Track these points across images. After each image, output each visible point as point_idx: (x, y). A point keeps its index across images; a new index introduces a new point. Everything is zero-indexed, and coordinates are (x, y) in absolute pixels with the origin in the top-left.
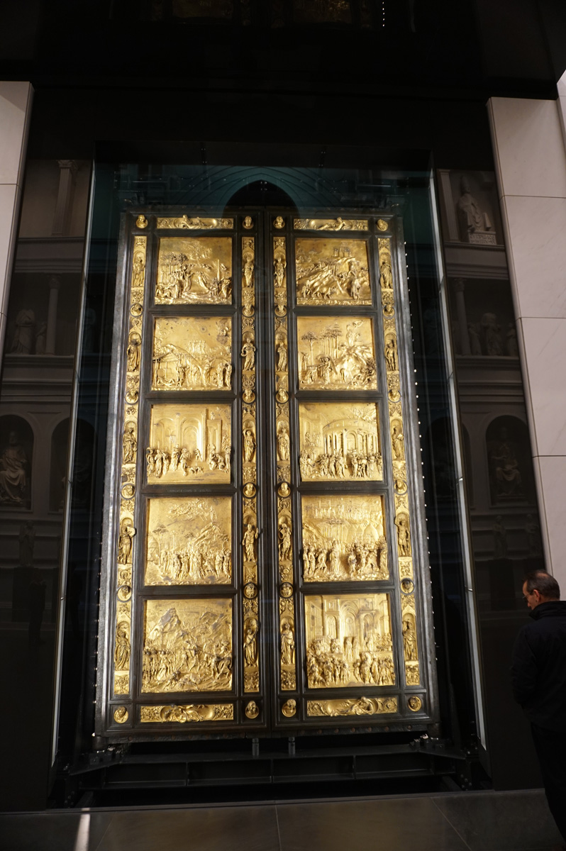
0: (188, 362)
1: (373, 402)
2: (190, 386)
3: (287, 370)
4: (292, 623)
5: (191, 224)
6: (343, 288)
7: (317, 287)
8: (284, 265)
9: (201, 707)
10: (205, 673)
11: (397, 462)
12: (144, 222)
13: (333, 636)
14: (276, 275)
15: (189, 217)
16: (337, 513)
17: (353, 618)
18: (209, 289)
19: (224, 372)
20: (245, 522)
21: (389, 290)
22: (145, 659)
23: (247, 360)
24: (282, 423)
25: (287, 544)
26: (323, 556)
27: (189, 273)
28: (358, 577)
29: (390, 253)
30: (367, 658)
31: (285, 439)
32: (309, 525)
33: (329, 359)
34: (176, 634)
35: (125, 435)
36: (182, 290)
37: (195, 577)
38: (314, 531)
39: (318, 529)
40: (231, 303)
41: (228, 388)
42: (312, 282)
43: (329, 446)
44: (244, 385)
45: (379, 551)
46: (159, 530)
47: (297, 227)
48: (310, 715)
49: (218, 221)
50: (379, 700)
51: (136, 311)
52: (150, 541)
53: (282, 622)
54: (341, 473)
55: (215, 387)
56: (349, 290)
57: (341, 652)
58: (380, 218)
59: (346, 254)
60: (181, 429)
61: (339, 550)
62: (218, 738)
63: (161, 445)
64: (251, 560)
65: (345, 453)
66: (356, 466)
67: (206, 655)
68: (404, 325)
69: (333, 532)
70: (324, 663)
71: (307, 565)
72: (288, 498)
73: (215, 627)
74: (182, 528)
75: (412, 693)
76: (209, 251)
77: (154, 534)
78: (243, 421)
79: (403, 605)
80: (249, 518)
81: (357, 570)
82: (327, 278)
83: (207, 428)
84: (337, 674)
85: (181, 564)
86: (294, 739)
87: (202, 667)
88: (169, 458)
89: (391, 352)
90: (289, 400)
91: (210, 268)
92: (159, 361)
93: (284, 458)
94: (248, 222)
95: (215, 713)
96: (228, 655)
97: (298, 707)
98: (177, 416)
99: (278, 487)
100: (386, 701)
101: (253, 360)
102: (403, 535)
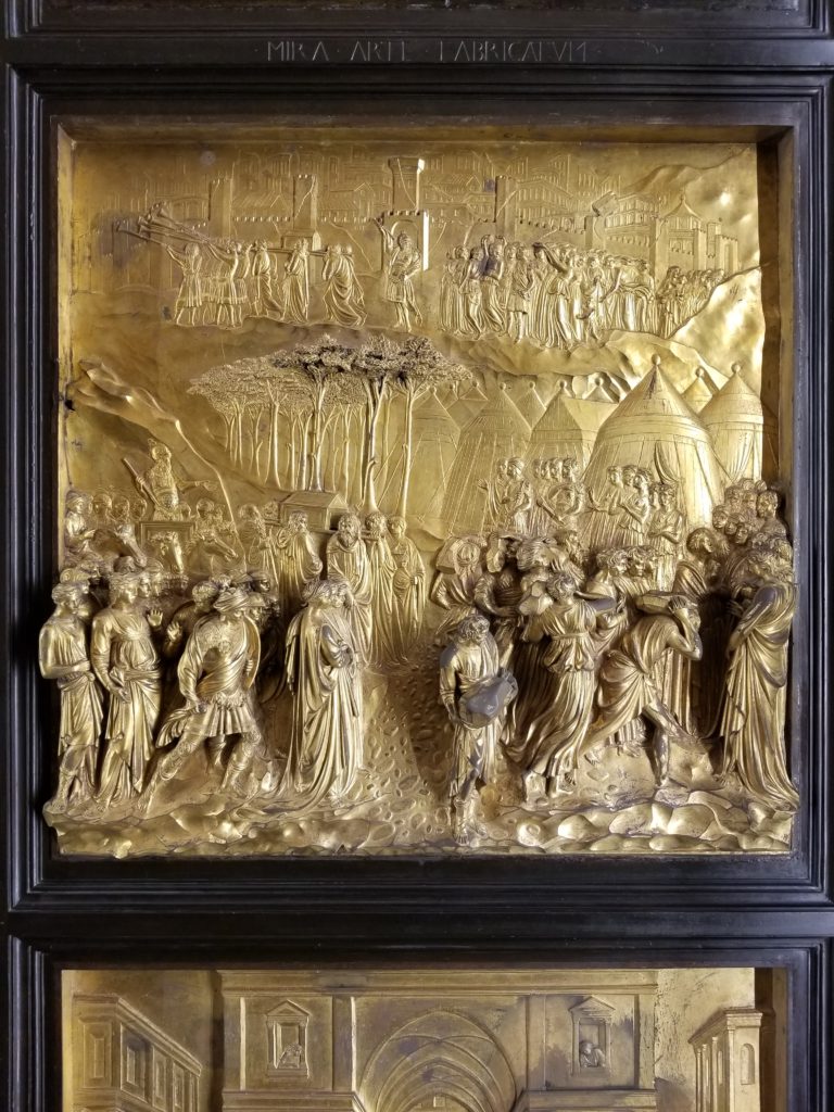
28: (525, 830)
38: (172, 430)
61: (368, 596)
69: (335, 442)
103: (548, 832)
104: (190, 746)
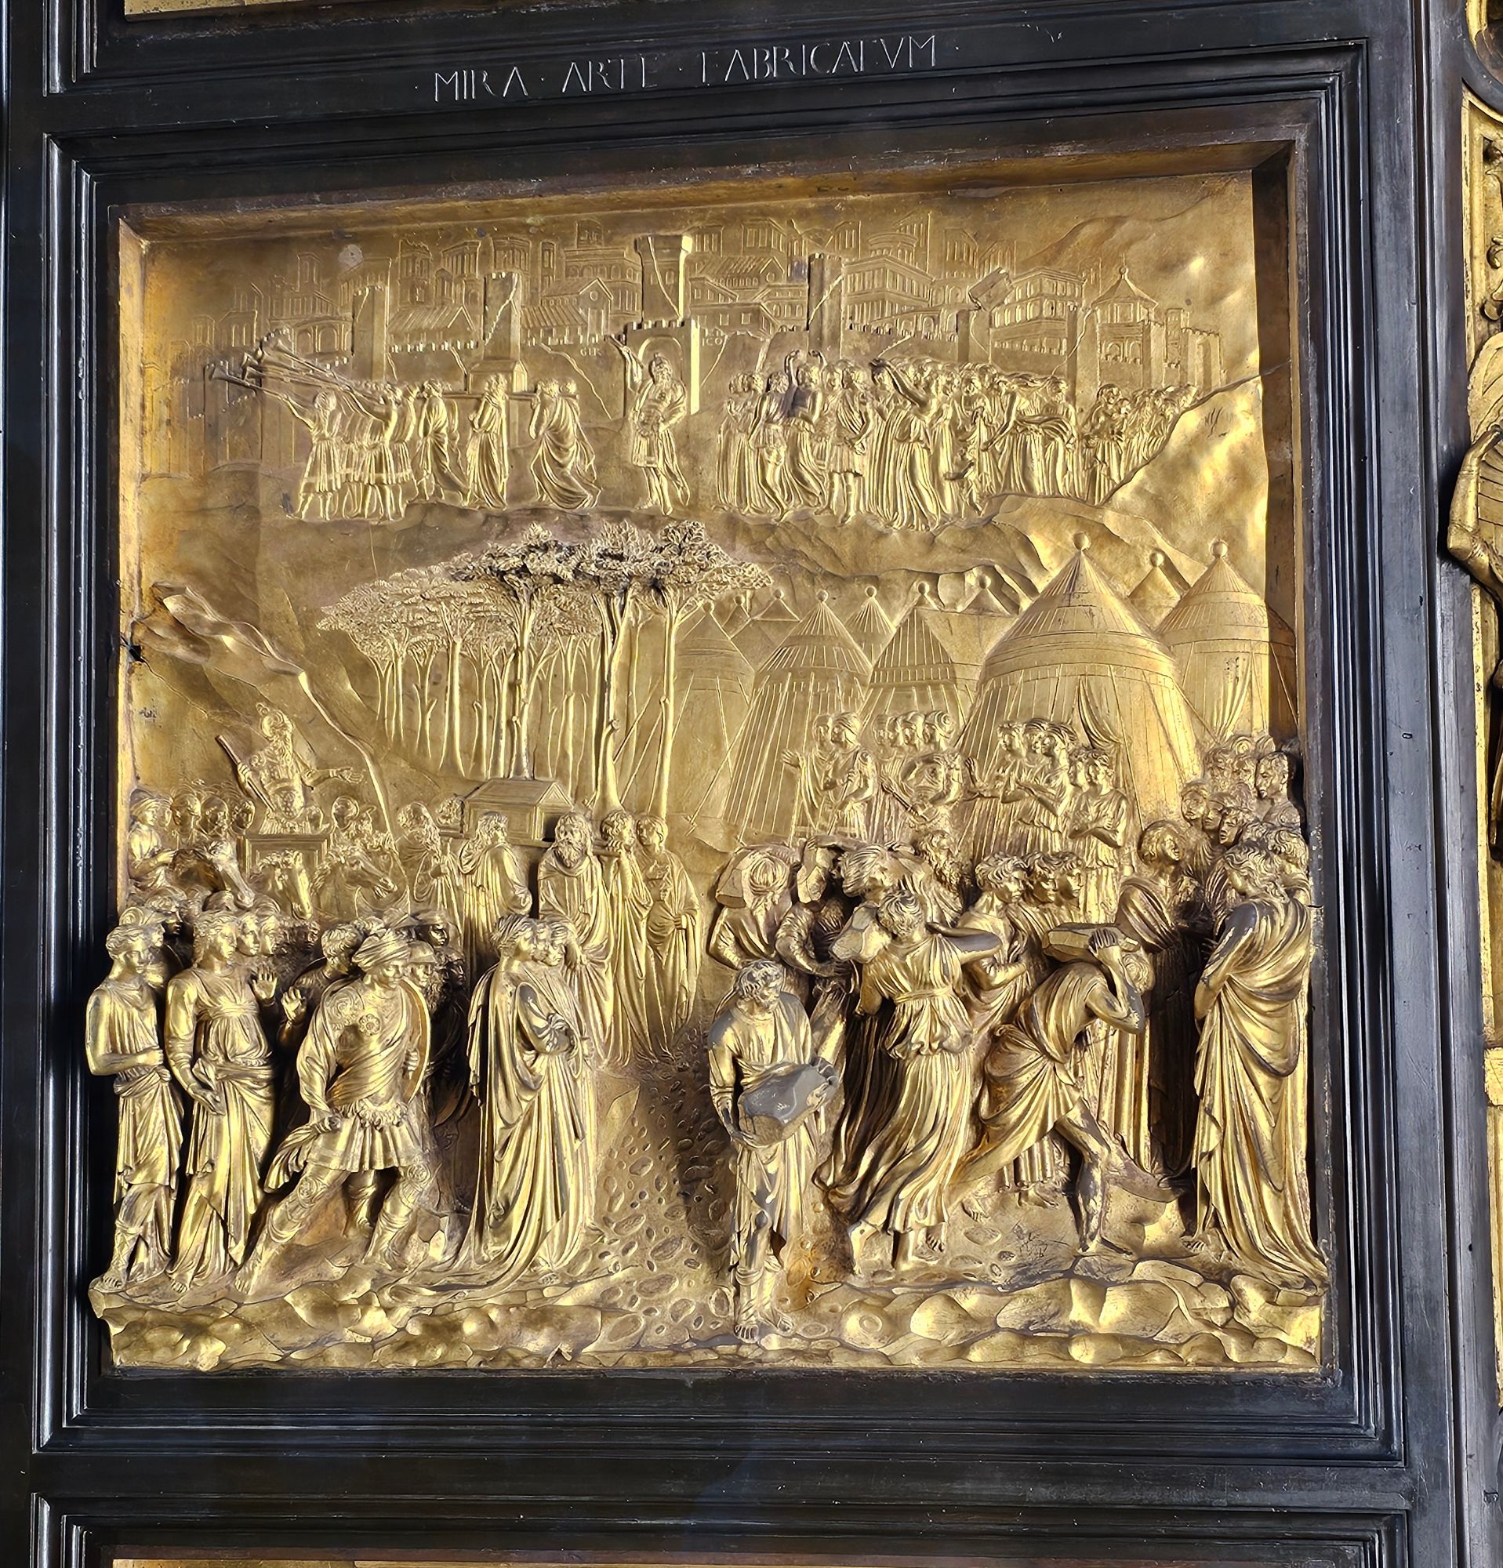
103: (897, 1325)
104: (318, 1184)
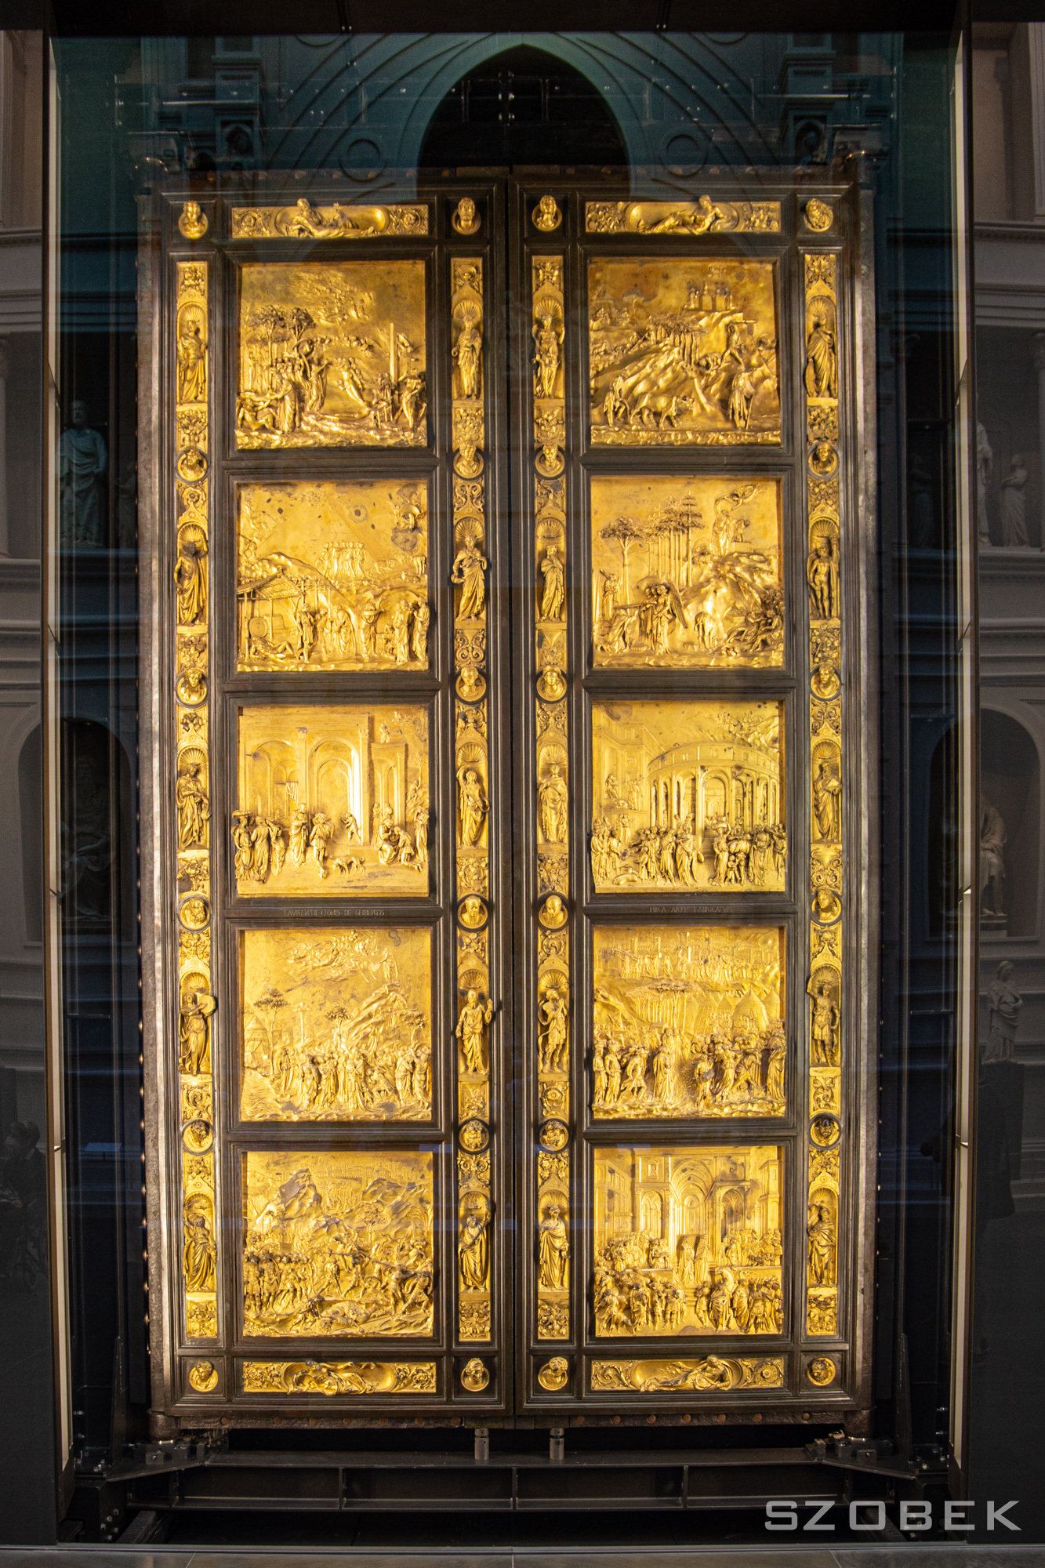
0: (322, 599)
1: (772, 700)
2: (330, 661)
3: (564, 617)
4: (565, 1204)
5: (320, 224)
6: (709, 399)
7: (643, 394)
8: (558, 335)
9: (368, 1367)
10: (376, 1302)
11: (821, 848)
12: (199, 219)
13: (655, 1234)
14: (538, 364)
15: (313, 205)
16: (674, 966)
17: (701, 1196)
18: (369, 405)
19: (411, 624)
20: (461, 986)
21: (826, 402)
22: (249, 1271)
23: (467, 592)
24: (551, 752)
25: (558, 1034)
26: (638, 1063)
27: (319, 364)
28: (716, 1110)
29: (834, 297)
30: (725, 1280)
31: (555, 791)
32: (610, 992)
33: (669, 590)
34: (312, 1222)
35: (182, 781)
36: (302, 409)
37: (349, 1105)
38: (621, 1006)
39: (629, 1002)
40: (424, 442)
41: (421, 664)
42: (631, 381)
43: (662, 807)
44: (458, 655)
45: (767, 1052)
46: (268, 1002)
47: (593, 225)
48: (597, 1387)
49: (388, 212)
50: (747, 1364)
51: (192, 468)
52: (249, 1025)
53: (543, 1204)
54: (687, 874)
55: (387, 661)
56: (724, 404)
57: (671, 1265)
58: (813, 193)
59: (720, 302)
60: (311, 765)
61: (674, 1051)
62: (405, 1426)
63: (264, 804)
64: (475, 1070)
65: (700, 825)
66: (724, 857)
67: (377, 1266)
68: (861, 498)
69: (665, 1009)
70: (631, 1288)
71: (601, 1082)
72: (564, 932)
73: (397, 1210)
74: (319, 997)
75: (818, 1350)
76: (367, 300)
77: (256, 1009)
78: (458, 746)
79: (812, 1171)
80: (472, 974)
81: (714, 1094)
82: (669, 370)
83: (371, 763)
84: (659, 1309)
85: (320, 1076)
86: (561, 1432)
87: (370, 1290)
88: (284, 836)
89: (823, 569)
90: (568, 694)
91: (370, 347)
92: (253, 596)
93: (553, 838)
94: (466, 210)
95: (399, 1380)
96: (425, 1266)
97: (573, 1372)
98: (301, 735)
99: (539, 905)
100: (760, 1366)
101: (481, 593)
102: (823, 1018)
